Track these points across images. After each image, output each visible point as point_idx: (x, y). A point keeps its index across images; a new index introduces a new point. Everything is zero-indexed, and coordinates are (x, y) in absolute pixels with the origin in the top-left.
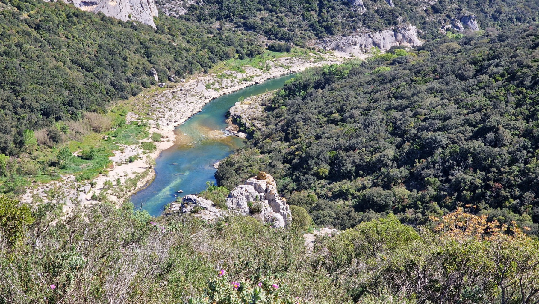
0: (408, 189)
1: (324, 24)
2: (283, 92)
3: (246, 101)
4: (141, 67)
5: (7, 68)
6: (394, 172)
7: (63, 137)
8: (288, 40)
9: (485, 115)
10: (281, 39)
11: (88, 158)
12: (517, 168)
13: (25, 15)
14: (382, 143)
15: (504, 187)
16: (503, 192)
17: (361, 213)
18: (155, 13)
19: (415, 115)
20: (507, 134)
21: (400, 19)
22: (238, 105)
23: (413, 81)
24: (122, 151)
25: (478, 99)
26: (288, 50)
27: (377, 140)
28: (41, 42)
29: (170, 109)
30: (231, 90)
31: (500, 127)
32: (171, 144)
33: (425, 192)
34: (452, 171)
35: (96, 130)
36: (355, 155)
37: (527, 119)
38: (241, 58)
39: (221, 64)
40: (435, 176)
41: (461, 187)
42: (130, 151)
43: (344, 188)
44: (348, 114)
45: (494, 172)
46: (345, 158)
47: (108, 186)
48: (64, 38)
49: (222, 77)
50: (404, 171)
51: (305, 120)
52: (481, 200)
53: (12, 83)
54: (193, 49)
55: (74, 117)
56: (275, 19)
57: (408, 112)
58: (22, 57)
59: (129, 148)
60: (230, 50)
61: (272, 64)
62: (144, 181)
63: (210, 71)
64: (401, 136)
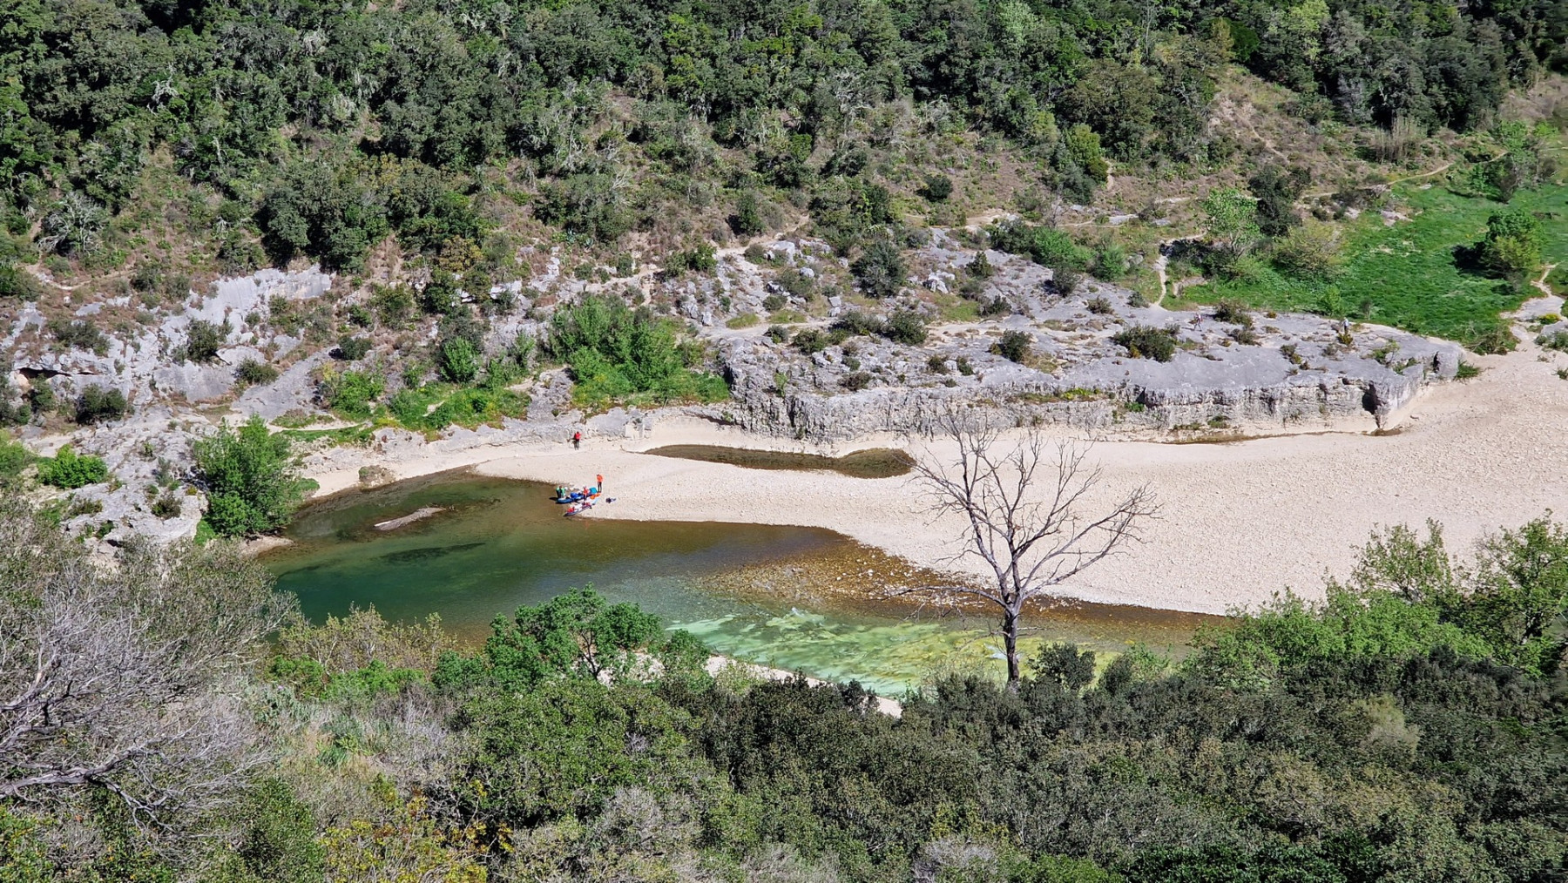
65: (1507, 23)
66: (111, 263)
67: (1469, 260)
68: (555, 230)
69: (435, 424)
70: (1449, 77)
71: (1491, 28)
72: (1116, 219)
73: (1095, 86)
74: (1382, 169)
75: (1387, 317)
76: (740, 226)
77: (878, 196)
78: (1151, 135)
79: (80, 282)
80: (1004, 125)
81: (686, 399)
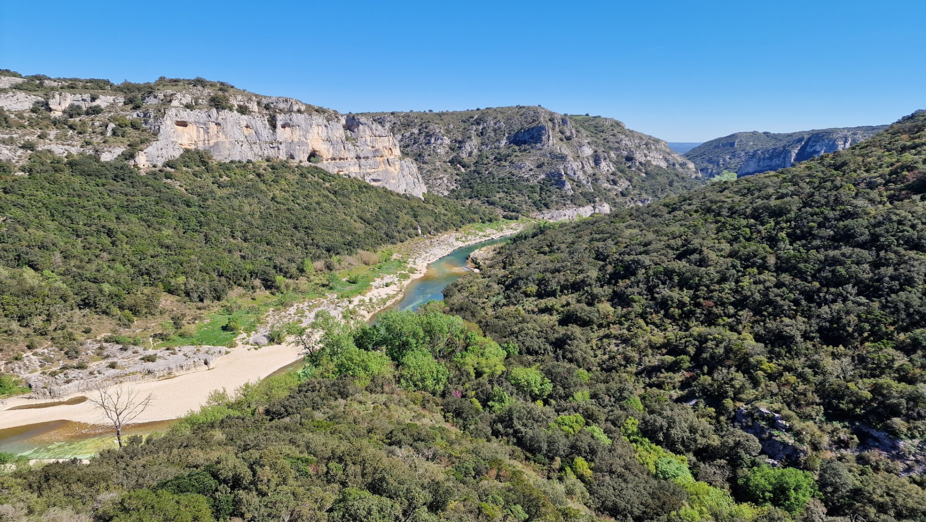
0: (612, 306)
1: (543, 202)
2: (509, 241)
3: (483, 249)
4: (409, 224)
5: (305, 217)
6: (597, 290)
7: (338, 266)
8: (517, 212)
9: (685, 240)
10: (513, 211)
11: (354, 282)
12: (728, 286)
13: (327, 185)
14: (585, 265)
15: (716, 305)
16: (714, 309)
17: (566, 327)
18: (426, 192)
19: (616, 244)
20: (712, 256)
21: (597, 199)
22: (477, 251)
23: (612, 222)
24: (382, 278)
25: (676, 228)
26: (517, 219)
27: (581, 264)
28: (336, 202)
29: (427, 253)
30: (474, 242)
31: (704, 249)
32: (422, 275)
33: (630, 309)
34: (658, 290)
35: (366, 264)
36: (561, 277)
37: (730, 242)
38: (483, 222)
39: (469, 225)
40: (639, 294)
41: (668, 304)
42: (388, 279)
43: (549, 304)
44: (555, 247)
45: (703, 290)
46: (551, 279)
47: (362, 303)
48: (354, 201)
49: (468, 234)
50: (608, 290)
51: (520, 253)
52: (691, 317)
53: (306, 228)
54: (450, 214)
55: (350, 253)
56: (509, 198)
57: (610, 241)
58: (319, 211)
59: (388, 276)
60: (476, 217)
61: (505, 227)
62: (393, 300)
63: (460, 229)
64: (604, 260)
65: (227, 277)
67: (225, 328)
70: (215, 290)
71: (223, 279)
72: (138, 331)
73: (129, 300)
74: (203, 311)
75: (208, 343)
76: (29, 347)
77: (71, 334)
78: (145, 310)
80: (104, 312)
81: (17, 394)
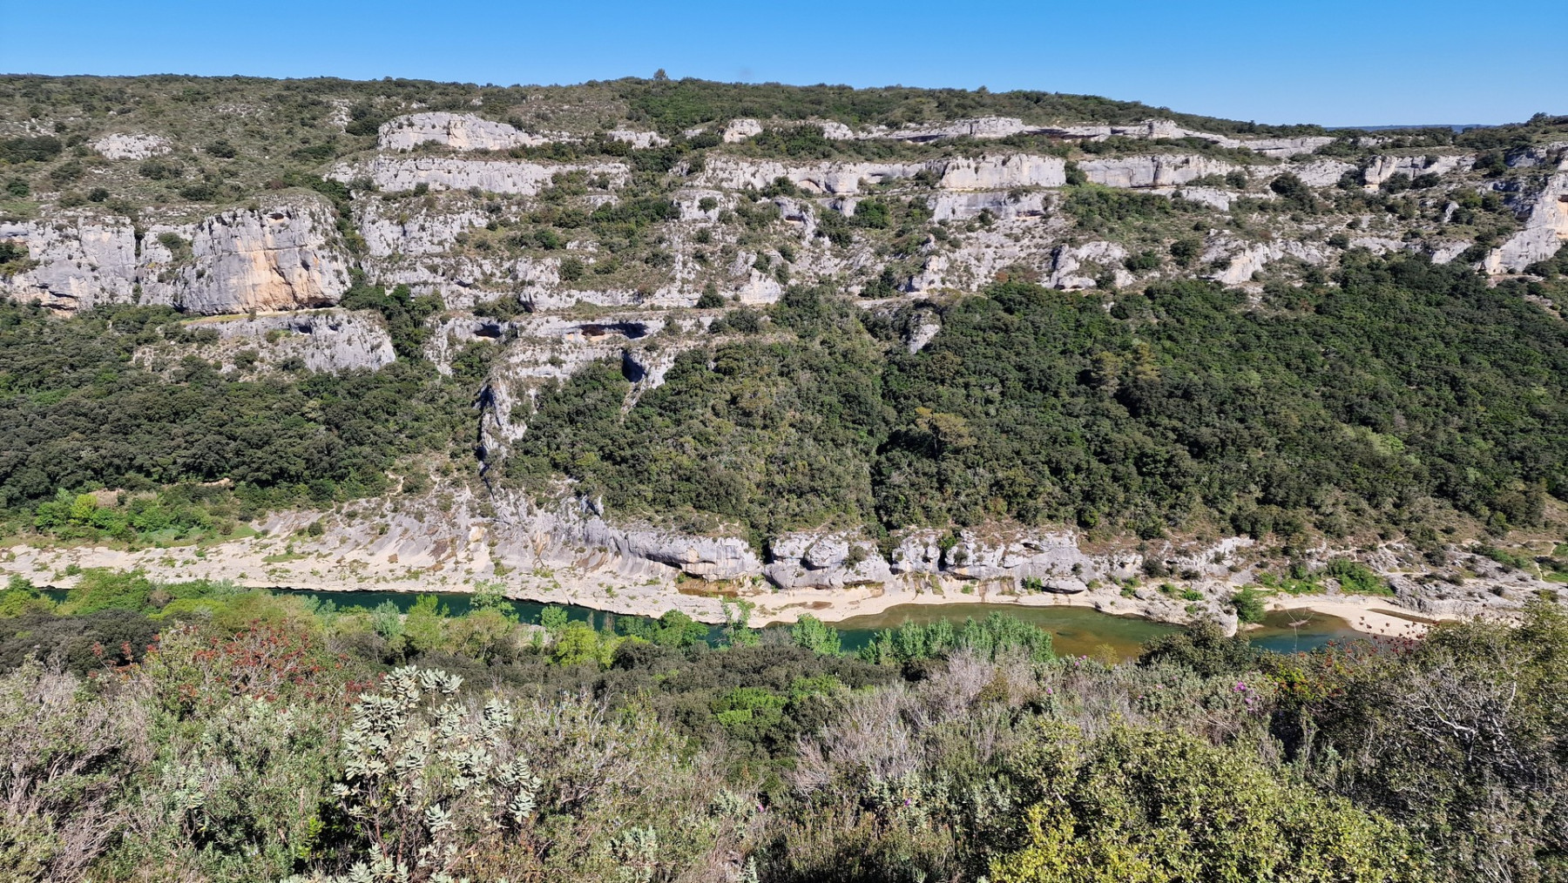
66: (1189, 530)
68: (1322, 532)
69: (1295, 592)
72: (1516, 546)
78: (1523, 517)
79: (1180, 536)
